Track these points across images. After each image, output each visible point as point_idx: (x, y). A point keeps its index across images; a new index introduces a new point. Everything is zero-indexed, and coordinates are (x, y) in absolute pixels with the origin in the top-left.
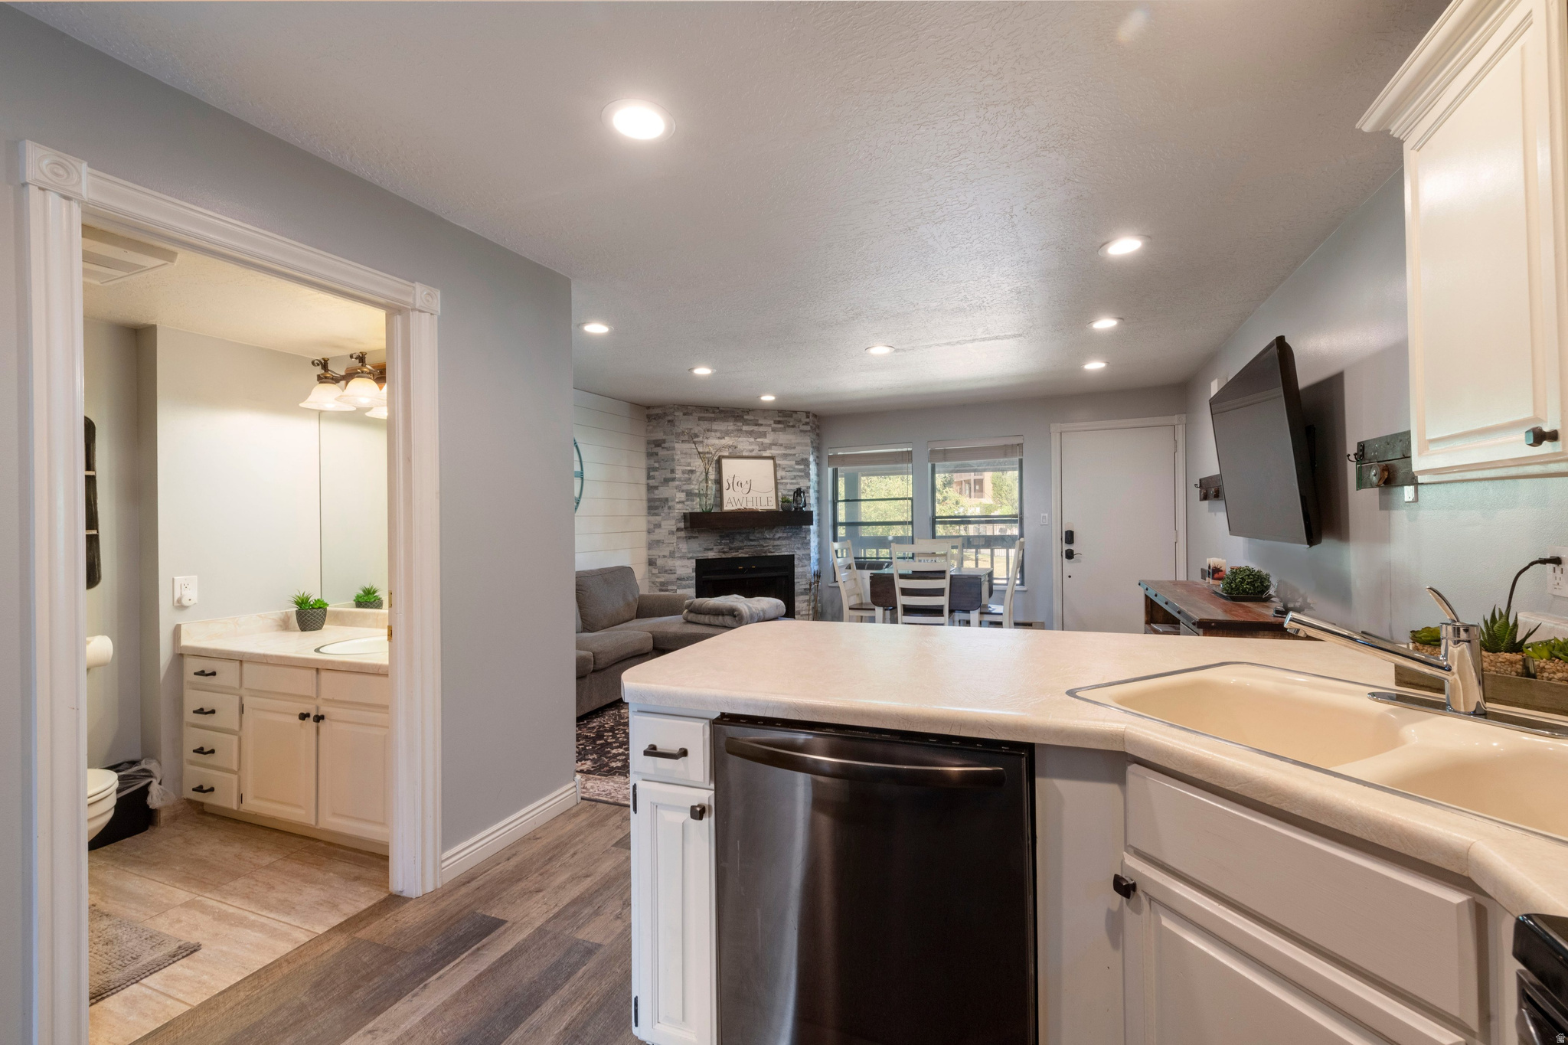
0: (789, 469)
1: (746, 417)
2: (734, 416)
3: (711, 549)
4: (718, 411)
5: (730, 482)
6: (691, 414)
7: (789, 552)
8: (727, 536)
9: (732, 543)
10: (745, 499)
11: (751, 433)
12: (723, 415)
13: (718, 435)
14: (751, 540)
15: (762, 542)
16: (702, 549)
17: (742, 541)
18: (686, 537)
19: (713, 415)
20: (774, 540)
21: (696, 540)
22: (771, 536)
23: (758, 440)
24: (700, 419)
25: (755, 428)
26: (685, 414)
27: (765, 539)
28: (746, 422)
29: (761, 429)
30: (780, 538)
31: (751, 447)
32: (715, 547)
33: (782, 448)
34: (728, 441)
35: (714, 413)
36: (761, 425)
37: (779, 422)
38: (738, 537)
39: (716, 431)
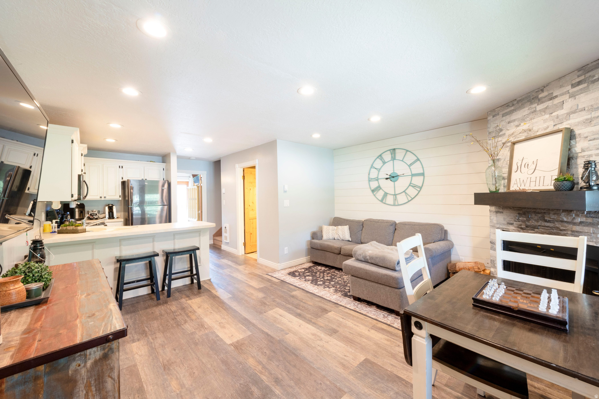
0: (593, 137)
1: (540, 96)
2: (529, 101)
3: (512, 224)
4: (515, 102)
5: (519, 165)
6: (498, 114)
7: (596, 243)
8: (524, 214)
9: (528, 220)
10: (529, 179)
11: (544, 111)
12: (520, 104)
13: (516, 123)
14: (546, 221)
15: (557, 225)
16: (505, 223)
17: (537, 221)
18: (495, 211)
19: (512, 108)
20: (575, 224)
21: (502, 214)
22: (569, 220)
23: (554, 114)
24: (503, 115)
25: (550, 103)
26: (493, 117)
27: (562, 221)
28: (540, 101)
29: (556, 101)
30: (581, 223)
31: (545, 125)
32: (515, 223)
33: (583, 113)
34: (524, 126)
35: (513, 105)
36: (556, 97)
37: (579, 83)
38: (533, 215)
39: (514, 120)
